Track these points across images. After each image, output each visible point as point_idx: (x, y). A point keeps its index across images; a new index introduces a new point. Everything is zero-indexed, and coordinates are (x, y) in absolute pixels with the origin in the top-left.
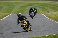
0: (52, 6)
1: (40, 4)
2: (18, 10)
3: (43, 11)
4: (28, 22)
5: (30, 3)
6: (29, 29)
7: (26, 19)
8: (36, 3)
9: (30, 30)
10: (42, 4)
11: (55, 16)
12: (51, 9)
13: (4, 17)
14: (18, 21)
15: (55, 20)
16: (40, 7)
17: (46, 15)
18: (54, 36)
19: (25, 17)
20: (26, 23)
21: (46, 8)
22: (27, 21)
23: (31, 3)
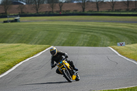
0: (129, 34)
1: (106, 28)
2: (65, 39)
3: (111, 41)
4: (71, 63)
5: (88, 27)
6: (74, 77)
7: (67, 57)
8: (100, 26)
10: (110, 28)
11: (134, 52)
12: (127, 39)
13: (39, 52)
14: (52, 63)
15: (133, 59)
16: (105, 35)
17: (117, 50)
18: (131, 89)
20: (68, 65)
21: (117, 36)
22: (69, 62)
23: (90, 27)
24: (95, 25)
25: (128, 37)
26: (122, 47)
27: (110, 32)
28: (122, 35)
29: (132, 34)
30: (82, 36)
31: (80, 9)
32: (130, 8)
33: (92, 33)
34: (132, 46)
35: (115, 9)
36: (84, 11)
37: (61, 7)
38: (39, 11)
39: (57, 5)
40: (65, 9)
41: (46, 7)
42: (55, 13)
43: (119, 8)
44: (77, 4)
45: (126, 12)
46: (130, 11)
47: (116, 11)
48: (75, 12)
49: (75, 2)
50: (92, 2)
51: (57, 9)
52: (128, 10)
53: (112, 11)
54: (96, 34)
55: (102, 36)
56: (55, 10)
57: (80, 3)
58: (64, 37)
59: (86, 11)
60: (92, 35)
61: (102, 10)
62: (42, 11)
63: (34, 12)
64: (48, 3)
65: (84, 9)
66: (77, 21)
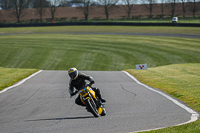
1: (120, 43)
2: (60, 60)
3: (127, 62)
4: (97, 92)
5: (93, 41)
6: (101, 110)
8: (110, 40)
9: (103, 114)
10: (125, 44)
11: (160, 78)
12: (150, 59)
16: (118, 53)
17: (135, 76)
19: (88, 78)
21: (135, 54)
22: (94, 89)
23: (95, 42)
24: (103, 40)
25: (152, 56)
26: (142, 71)
27: (125, 49)
28: (143, 53)
29: (156, 52)
30: (84, 55)
31: (80, 16)
32: (155, 15)
33: (99, 51)
34: (156, 69)
35: (131, 15)
36: (86, 18)
37: (53, 13)
38: (21, 19)
39: (48, 10)
40: (59, 15)
41: (31, 12)
42: (45, 21)
43: (138, 15)
44: (77, 8)
45: (148, 19)
46: (154, 19)
47: (133, 18)
48: (73, 21)
49: (74, 6)
50: (99, 6)
51: (47, 15)
52: (150, 17)
53: (128, 19)
54: (104, 52)
55: (114, 55)
56: (44, 17)
57: (81, 7)
58: (58, 57)
59: (90, 19)
60: (99, 54)
61: (113, 17)
62: (25, 18)
63: (14, 20)
64: (34, 7)
65: (86, 16)
66: (76, 33)
